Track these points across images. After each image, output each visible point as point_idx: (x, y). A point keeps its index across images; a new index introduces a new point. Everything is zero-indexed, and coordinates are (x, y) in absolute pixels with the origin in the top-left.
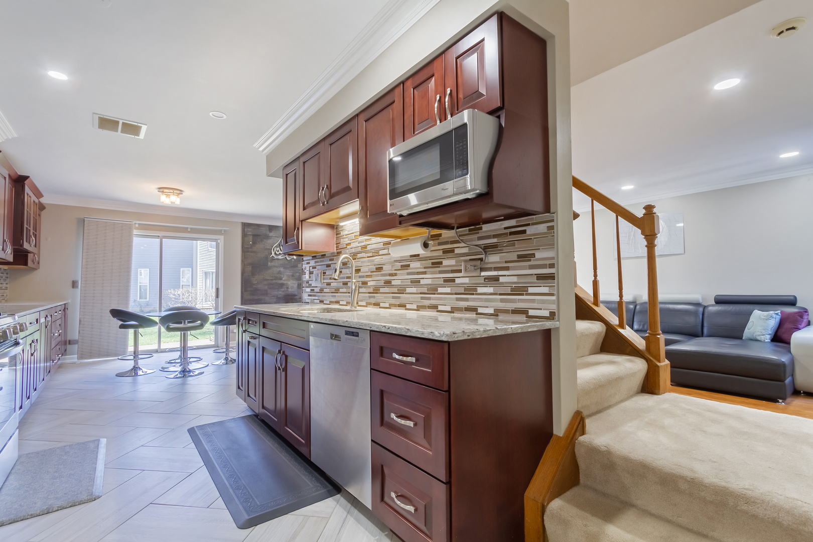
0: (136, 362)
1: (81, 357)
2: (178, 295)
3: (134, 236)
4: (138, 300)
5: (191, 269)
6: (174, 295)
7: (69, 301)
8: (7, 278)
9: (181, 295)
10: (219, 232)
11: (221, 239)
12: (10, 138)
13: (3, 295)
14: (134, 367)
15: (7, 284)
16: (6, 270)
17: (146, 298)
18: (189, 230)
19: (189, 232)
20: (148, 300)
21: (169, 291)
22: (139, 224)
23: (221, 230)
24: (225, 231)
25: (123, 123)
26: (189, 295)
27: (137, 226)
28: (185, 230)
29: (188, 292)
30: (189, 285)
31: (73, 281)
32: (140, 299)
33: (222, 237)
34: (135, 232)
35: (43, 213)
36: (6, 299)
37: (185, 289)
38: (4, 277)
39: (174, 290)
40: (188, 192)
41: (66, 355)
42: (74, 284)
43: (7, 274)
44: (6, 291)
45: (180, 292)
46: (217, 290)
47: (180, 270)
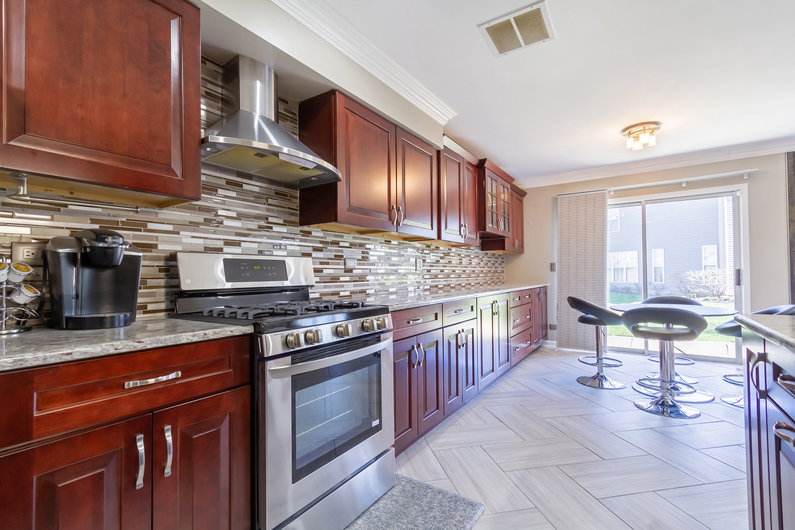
0: (600, 369)
1: (560, 345)
2: (700, 277)
3: (608, 207)
4: (653, 282)
5: (716, 246)
6: (695, 278)
7: (548, 285)
8: (503, 262)
9: (704, 278)
10: (739, 179)
11: (743, 190)
12: (451, 118)
13: (499, 278)
14: (598, 374)
15: (502, 268)
16: (501, 255)
17: (662, 281)
18: (684, 185)
19: (684, 188)
20: (664, 282)
21: (688, 273)
22: (615, 191)
23: (742, 176)
24: (749, 175)
25: (516, 19)
26: (715, 278)
27: (612, 193)
28: (678, 187)
29: (714, 274)
30: (714, 266)
31: (551, 264)
32: (655, 281)
33: (744, 187)
34: (610, 201)
35: (525, 199)
36: (502, 281)
37: (708, 270)
38: (499, 262)
39: (694, 271)
40: (670, 122)
41: (547, 339)
42: (552, 267)
43: (502, 259)
44: (502, 274)
45: (702, 273)
46: (738, 273)
47: (701, 248)
